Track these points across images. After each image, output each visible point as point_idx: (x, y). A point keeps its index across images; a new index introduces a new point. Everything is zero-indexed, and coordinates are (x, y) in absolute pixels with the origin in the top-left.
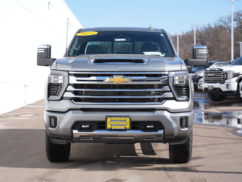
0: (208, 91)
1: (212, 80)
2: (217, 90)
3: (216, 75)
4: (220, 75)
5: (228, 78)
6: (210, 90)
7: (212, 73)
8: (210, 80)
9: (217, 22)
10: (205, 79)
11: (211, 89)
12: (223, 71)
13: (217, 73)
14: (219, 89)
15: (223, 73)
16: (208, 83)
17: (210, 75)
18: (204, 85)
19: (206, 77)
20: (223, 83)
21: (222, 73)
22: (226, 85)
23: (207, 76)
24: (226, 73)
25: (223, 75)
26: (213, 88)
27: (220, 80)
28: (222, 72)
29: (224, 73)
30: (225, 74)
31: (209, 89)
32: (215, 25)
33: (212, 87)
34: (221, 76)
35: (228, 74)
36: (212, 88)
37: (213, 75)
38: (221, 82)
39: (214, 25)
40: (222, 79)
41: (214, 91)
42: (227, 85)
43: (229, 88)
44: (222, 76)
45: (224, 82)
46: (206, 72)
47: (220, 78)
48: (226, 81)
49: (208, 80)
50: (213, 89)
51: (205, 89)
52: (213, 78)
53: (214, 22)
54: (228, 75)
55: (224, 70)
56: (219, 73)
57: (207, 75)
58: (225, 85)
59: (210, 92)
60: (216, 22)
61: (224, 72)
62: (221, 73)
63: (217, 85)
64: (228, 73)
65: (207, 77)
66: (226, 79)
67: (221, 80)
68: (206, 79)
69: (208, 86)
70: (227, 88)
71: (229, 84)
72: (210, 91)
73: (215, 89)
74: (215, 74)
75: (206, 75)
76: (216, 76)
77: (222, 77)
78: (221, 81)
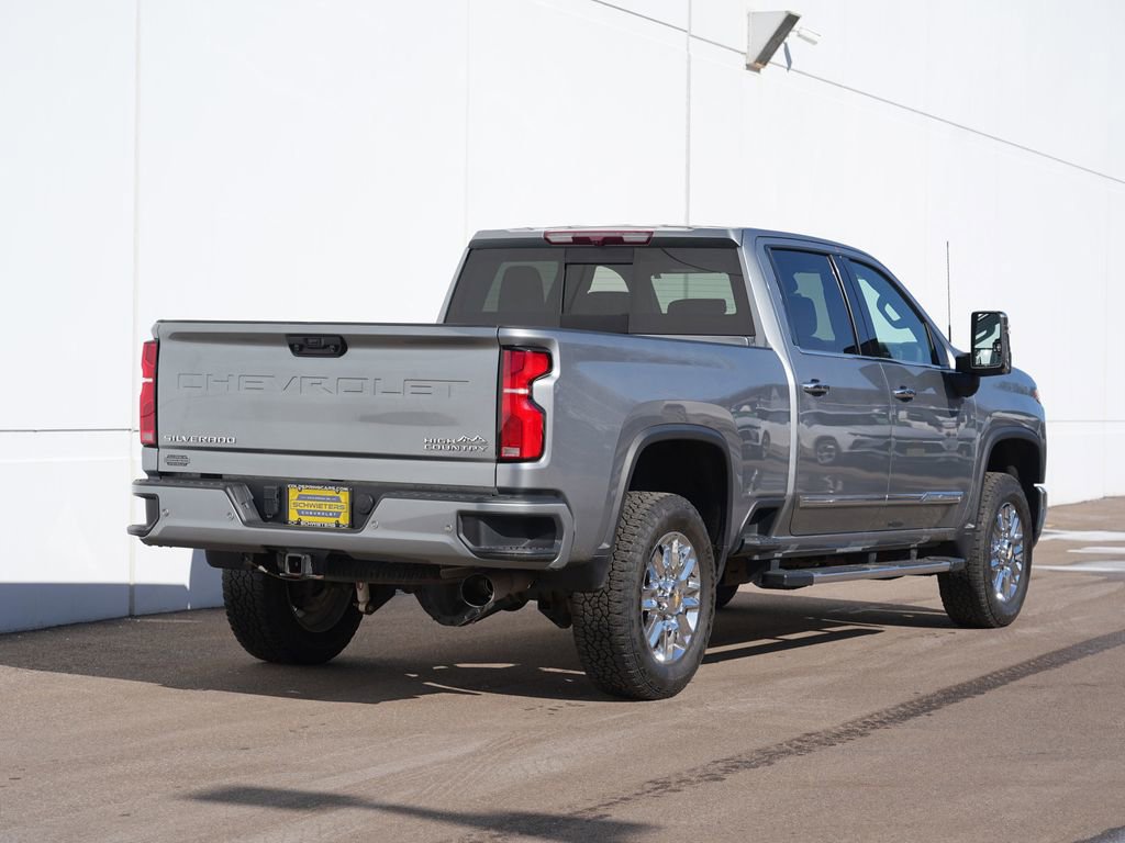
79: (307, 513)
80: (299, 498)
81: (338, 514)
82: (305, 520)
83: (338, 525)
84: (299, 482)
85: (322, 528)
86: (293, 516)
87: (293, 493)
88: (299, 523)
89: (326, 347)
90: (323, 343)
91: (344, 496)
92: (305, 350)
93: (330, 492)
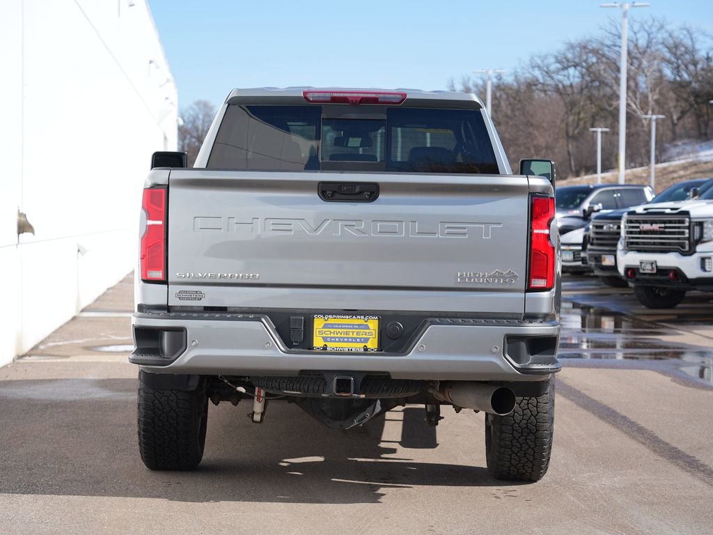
0: (638, 276)
1: (654, 244)
2: (671, 275)
3: (665, 227)
4: (679, 228)
5: (704, 240)
6: (645, 274)
7: (652, 222)
8: (644, 243)
9: (523, 68)
10: (627, 240)
11: (650, 272)
12: (690, 218)
13: (670, 222)
14: (677, 273)
15: (690, 222)
16: (639, 251)
17: (647, 227)
18: (626, 259)
19: (631, 233)
20: (690, 253)
21: (687, 224)
22: (699, 260)
23: (638, 230)
24: (701, 224)
25: (689, 228)
26: (657, 267)
27: (679, 244)
28: (687, 220)
29: (692, 224)
30: (696, 227)
31: (641, 271)
32: (516, 77)
33: (654, 266)
34: (683, 233)
35: (705, 225)
36: (653, 269)
37: (656, 227)
38: (683, 250)
39: (513, 78)
40: (687, 242)
41: (658, 277)
42: (703, 260)
43: (707, 269)
44: (687, 231)
45: (692, 251)
46: (633, 218)
47: (678, 239)
48: (699, 248)
49: (637, 243)
50: (655, 271)
51: (627, 269)
52: (656, 238)
53: (513, 71)
54: (705, 231)
55: (693, 214)
56: (675, 223)
57: (638, 227)
58: (695, 258)
59: (645, 280)
60: (519, 70)
61: (693, 220)
62: (683, 222)
63: (669, 260)
64: (707, 222)
65: (636, 233)
66: (700, 240)
67: (684, 243)
68: (631, 240)
69: (641, 263)
70: (703, 268)
71: (709, 258)
72: (647, 277)
73: (662, 271)
74: (663, 225)
75: (633, 227)
76: (667, 230)
77: (687, 235)
78: (684, 247)
79: (333, 340)
80: (325, 326)
81: (366, 340)
82: (331, 345)
83: (366, 349)
84: (324, 313)
85: (350, 353)
86: (318, 342)
87: (318, 323)
88: (325, 348)
89: (360, 193)
90: (357, 191)
91: (373, 324)
92: (337, 196)
93: (359, 321)
